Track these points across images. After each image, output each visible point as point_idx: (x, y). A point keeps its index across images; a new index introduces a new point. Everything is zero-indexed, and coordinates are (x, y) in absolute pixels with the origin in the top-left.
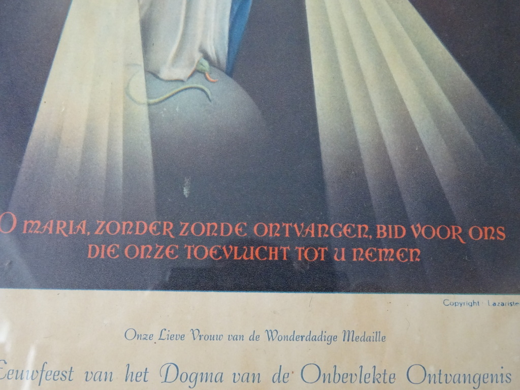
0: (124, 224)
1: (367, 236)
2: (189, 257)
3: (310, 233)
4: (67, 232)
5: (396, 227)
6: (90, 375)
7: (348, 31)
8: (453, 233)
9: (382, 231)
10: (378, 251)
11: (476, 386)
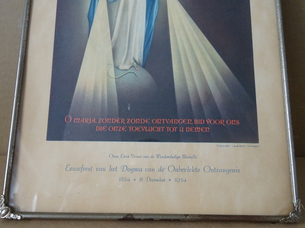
0: (108, 119)
1: (191, 123)
3: (171, 122)
4: (89, 122)
5: (201, 120)
6: (98, 169)
7: (185, 51)
8: (221, 122)
9: (196, 121)
10: (195, 128)
11: (227, 173)
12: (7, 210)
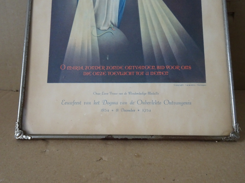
0: (92, 67)
1: (154, 69)
2: (109, 75)
3: (139, 68)
4: (78, 69)
5: (162, 66)
6: (85, 103)
8: (177, 68)
9: (158, 67)
10: (157, 72)
11: (182, 105)
12: (20, 133)
